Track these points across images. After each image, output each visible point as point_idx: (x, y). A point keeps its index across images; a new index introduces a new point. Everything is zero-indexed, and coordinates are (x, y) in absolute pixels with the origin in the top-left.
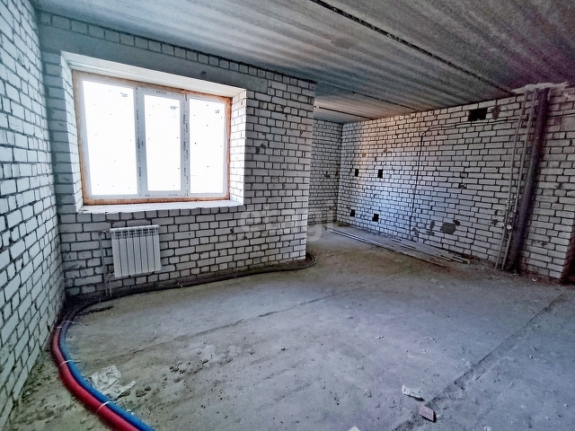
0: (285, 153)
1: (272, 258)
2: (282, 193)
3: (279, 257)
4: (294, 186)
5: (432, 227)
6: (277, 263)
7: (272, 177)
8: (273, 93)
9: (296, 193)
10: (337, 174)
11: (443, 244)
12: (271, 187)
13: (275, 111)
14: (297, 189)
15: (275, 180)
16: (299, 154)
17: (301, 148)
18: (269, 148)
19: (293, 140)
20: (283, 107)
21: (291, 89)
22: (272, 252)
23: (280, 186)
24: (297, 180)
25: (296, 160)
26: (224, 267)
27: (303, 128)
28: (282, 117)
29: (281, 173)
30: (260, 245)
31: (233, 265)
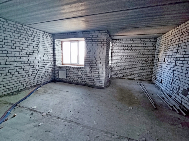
0: (96, 53)
1: (92, 83)
2: (95, 65)
3: (95, 84)
4: (100, 63)
5: (178, 90)
6: (94, 85)
7: (92, 60)
8: (92, 37)
9: (100, 65)
10: (153, 60)
11: (182, 101)
12: (92, 63)
13: (92, 41)
14: (100, 64)
15: (93, 61)
16: (101, 53)
17: (102, 51)
18: (91, 52)
19: (99, 49)
20: (95, 40)
21: (98, 34)
22: (92, 81)
23: (95, 63)
24: (100, 61)
25: (100, 55)
26: (79, 82)
27: (102, 45)
28: (95, 43)
29: (95, 59)
30: (89, 79)
31: (81, 82)
